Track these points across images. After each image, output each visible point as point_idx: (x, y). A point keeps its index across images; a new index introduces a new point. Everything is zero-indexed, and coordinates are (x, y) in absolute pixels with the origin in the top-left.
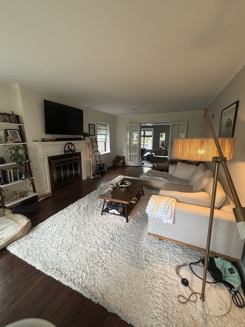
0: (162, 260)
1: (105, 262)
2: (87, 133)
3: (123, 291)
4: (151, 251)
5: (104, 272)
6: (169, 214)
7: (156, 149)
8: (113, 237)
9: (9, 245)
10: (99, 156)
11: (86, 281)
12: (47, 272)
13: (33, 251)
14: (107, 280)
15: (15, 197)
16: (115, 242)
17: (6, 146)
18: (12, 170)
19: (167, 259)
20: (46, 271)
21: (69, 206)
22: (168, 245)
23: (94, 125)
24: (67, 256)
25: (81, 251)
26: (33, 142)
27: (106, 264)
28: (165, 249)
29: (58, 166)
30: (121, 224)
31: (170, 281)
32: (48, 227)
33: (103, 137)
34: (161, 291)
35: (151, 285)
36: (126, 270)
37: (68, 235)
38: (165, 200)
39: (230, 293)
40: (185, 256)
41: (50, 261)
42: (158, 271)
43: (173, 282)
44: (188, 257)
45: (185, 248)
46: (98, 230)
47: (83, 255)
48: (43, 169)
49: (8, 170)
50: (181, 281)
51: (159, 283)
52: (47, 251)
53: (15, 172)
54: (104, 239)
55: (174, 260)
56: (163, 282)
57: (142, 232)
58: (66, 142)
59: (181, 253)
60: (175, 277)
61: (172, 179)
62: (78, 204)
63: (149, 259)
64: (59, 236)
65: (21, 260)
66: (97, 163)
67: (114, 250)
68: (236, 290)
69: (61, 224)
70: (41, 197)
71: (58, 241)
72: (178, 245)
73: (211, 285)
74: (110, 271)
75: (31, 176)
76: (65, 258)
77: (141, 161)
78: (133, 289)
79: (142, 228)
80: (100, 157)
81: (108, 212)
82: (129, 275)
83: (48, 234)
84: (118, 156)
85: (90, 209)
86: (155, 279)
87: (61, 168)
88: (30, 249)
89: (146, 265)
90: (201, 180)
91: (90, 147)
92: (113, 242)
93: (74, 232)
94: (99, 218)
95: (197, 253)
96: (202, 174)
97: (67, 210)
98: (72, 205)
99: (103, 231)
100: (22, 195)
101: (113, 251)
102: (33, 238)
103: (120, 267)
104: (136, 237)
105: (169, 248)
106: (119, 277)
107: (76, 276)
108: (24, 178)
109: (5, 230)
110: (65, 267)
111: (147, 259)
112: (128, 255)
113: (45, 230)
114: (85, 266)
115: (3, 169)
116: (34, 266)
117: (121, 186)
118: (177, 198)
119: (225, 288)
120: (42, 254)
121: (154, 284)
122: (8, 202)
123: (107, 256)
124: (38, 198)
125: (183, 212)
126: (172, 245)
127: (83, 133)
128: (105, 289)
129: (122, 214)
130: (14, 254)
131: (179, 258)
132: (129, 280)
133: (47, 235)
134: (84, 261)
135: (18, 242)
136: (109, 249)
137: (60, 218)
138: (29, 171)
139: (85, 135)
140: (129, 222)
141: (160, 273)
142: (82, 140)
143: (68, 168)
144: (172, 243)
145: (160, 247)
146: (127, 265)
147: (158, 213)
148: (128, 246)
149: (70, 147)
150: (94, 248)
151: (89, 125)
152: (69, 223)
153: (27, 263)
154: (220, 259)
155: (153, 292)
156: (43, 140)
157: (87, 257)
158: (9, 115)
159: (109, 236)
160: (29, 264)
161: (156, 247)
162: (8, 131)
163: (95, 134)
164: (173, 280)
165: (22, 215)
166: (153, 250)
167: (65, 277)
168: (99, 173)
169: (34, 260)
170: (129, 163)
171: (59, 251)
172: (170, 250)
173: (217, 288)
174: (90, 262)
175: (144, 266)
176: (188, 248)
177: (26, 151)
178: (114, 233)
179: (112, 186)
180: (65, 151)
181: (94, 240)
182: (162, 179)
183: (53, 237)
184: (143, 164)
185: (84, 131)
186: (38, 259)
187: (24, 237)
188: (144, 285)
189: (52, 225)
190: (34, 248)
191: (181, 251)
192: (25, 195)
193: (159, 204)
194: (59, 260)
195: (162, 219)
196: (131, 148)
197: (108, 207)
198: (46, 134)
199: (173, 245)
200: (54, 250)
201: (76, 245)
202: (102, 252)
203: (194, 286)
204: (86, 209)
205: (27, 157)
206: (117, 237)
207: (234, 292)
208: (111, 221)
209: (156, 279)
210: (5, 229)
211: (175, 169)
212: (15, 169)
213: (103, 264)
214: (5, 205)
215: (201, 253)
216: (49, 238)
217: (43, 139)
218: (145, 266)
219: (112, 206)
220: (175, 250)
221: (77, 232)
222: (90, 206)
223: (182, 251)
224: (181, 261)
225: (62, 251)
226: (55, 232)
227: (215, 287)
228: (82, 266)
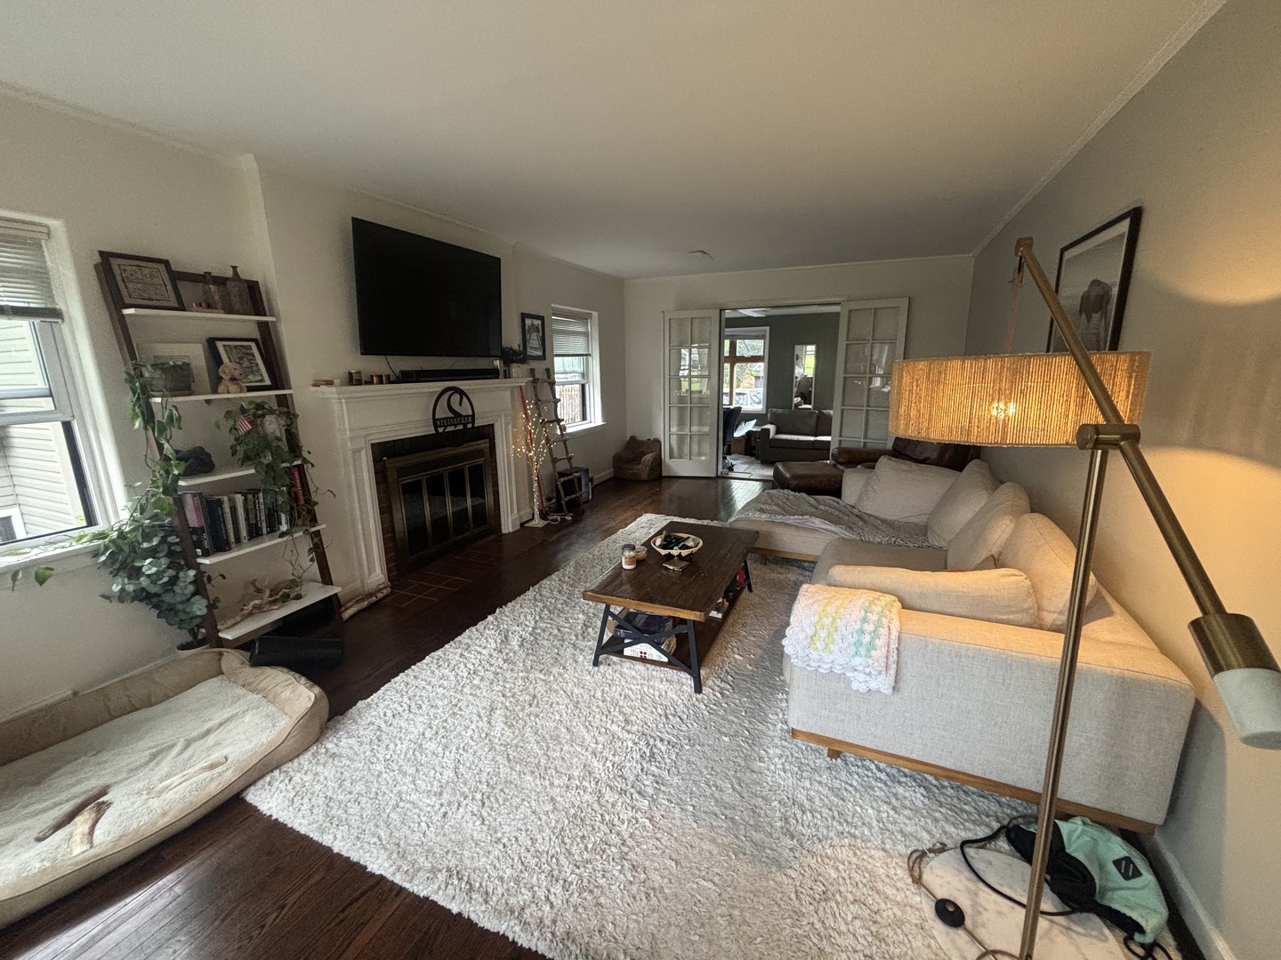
0: (849, 833)
1: (630, 842)
2: (516, 347)
3: (715, 948)
4: (801, 797)
5: (632, 879)
6: (879, 653)
7: (780, 411)
8: (651, 750)
9: (254, 783)
10: (565, 439)
11: (569, 915)
12: (411, 881)
13: (349, 804)
14: (647, 908)
15: (257, 602)
16: (660, 768)
17: (213, 404)
18: (239, 498)
19: (870, 827)
20: (408, 879)
21: (464, 635)
22: (868, 777)
23: (542, 319)
24: (483, 823)
25: (533, 804)
26: (314, 385)
27: (637, 849)
28: (856, 789)
29: (408, 480)
30: (676, 698)
31: (890, 912)
32: (394, 716)
33: (574, 364)
34: (859, 947)
35: (818, 925)
36: (716, 870)
37: (473, 743)
38: (860, 602)
39: (1126, 950)
40: (937, 815)
41: (419, 843)
42: (839, 871)
43: (904, 912)
44: (952, 819)
45: (935, 786)
46: (590, 722)
47: (544, 818)
48: (355, 494)
49: (225, 498)
50: (933, 910)
51: (850, 918)
52: (401, 804)
53: (250, 507)
54: (614, 755)
55: (897, 831)
56: (866, 913)
57: (761, 727)
58: (438, 386)
59: (921, 805)
60: (908, 893)
61: (860, 523)
62: (498, 627)
63: (800, 827)
64: (440, 749)
65: (305, 838)
66: (554, 467)
67: (661, 796)
68: (1148, 939)
69: (440, 703)
70: (348, 602)
71: (438, 769)
72: (906, 776)
73: (1052, 921)
74: (656, 877)
75: (314, 521)
76: (473, 828)
77: (724, 458)
78: (751, 941)
79: (757, 714)
80: (565, 442)
81: (620, 653)
82: (729, 889)
83: (398, 742)
84: (633, 438)
85: (545, 643)
86: (833, 904)
87: (420, 491)
88: (335, 797)
89: (791, 849)
90: (979, 525)
91: (530, 403)
92: (653, 768)
93: (497, 732)
94: (588, 677)
95: (983, 804)
96: (983, 502)
97: (459, 651)
98: (473, 629)
99: (609, 726)
100: (283, 593)
101: (654, 800)
102: (341, 756)
103: (690, 862)
104: (740, 746)
105: (870, 787)
106: (693, 896)
107: (527, 895)
108: (284, 528)
109: (229, 728)
110: (479, 862)
111: (792, 828)
112: (716, 815)
113: (383, 726)
114: (557, 859)
115: (206, 492)
116: (358, 863)
117: (663, 552)
118: (901, 594)
119: (1106, 931)
120: (385, 816)
121: (830, 922)
122: (229, 623)
123: (634, 821)
124: (341, 607)
125: (930, 647)
126: (883, 776)
127: (503, 350)
128: (642, 943)
129: (675, 661)
130: (277, 820)
131: (916, 825)
132: (734, 907)
133: (392, 746)
134: (550, 839)
135: (287, 772)
136: (639, 793)
137: (434, 681)
138: (302, 502)
139: (511, 357)
140: (706, 690)
141: (848, 882)
142: (497, 377)
143: (447, 491)
144: (882, 766)
145: (837, 784)
146: (715, 852)
147: (831, 653)
148: (712, 783)
149: (456, 406)
150: (582, 792)
151: (524, 316)
152: (470, 698)
153: (329, 849)
154: (1080, 823)
155: (828, 949)
156: (353, 379)
157: (559, 826)
158: (220, 281)
159: (635, 744)
160: (339, 855)
161: (820, 782)
162: (220, 345)
163: (545, 355)
164: (903, 905)
165: (286, 670)
166: (813, 793)
167: (486, 902)
168: (564, 506)
169: (358, 838)
170: (679, 466)
171: (449, 804)
172: (878, 794)
173: (1078, 933)
174: (572, 844)
175: (780, 854)
176: (946, 783)
177: (289, 422)
178: (652, 734)
179: (632, 553)
180: (435, 420)
181: (575, 760)
182: (818, 523)
183: (417, 753)
184: (731, 469)
185: (505, 344)
186: (373, 835)
187: (308, 755)
188: (793, 926)
189: (406, 707)
190: (350, 793)
191: (919, 795)
192: (292, 595)
193: (834, 619)
194: (453, 836)
195: (848, 674)
196: (686, 407)
197: (622, 633)
198: (362, 354)
199: (887, 774)
200: (428, 801)
201: (511, 782)
202: (613, 806)
203: (983, 926)
204: (532, 644)
205: (294, 446)
206: (663, 748)
207: (1142, 946)
208: (632, 687)
209: (837, 903)
210: (232, 725)
211: (867, 484)
212: (250, 492)
213: (625, 849)
214: (221, 635)
215: (999, 802)
216: (402, 757)
217: (350, 374)
218: (786, 853)
219: (637, 628)
220: (895, 795)
221: (508, 732)
222: (544, 631)
223: (924, 797)
224: (926, 836)
225: (459, 805)
226: (424, 734)
227: (1069, 929)
228: (544, 860)
